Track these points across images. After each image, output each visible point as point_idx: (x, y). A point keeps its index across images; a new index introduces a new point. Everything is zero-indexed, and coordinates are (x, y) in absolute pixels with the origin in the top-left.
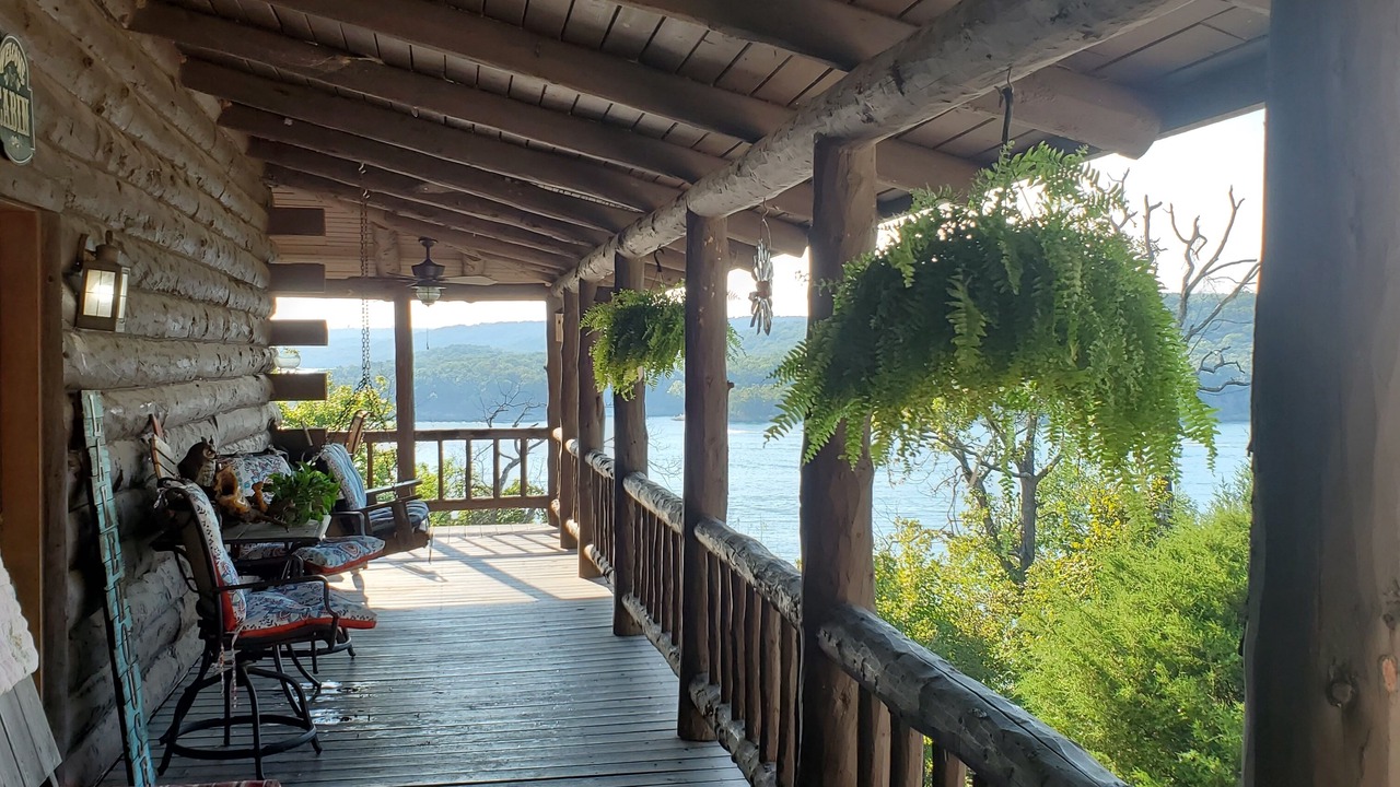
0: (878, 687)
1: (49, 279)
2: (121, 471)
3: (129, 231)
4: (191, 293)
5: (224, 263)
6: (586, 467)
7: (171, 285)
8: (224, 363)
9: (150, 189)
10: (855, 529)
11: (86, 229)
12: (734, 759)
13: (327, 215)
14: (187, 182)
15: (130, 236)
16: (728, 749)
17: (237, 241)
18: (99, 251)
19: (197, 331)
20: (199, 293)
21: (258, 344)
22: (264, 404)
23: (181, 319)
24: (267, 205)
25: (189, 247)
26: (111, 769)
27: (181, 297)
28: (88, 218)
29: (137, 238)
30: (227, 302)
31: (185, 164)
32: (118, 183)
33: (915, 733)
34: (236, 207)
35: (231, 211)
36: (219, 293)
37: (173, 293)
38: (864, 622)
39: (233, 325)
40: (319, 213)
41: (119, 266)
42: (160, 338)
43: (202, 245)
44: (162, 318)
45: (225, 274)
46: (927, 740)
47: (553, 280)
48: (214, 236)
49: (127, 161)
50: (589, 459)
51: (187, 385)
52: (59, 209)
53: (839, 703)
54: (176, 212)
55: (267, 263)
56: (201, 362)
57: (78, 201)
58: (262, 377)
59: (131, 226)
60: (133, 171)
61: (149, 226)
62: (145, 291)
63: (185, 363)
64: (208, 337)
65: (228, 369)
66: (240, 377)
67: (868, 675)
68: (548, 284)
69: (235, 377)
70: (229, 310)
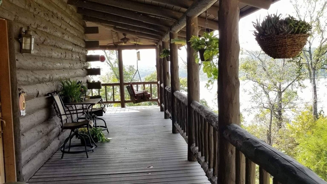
0: (241, 149)
1: (10, 39)
2: (38, 92)
3: (38, 28)
4: (60, 46)
5: (70, 39)
6: (165, 90)
7: (54, 44)
8: (72, 65)
9: (45, 18)
10: (234, 102)
11: (22, 26)
12: (202, 167)
13: (99, 29)
14: (58, 18)
15: (39, 30)
16: (200, 164)
17: (75, 34)
18: (26, 32)
19: (63, 56)
20: (64, 47)
21: (83, 61)
22: (86, 76)
23: (57, 53)
24: (84, 26)
25: (59, 34)
26: (39, 169)
27: (57, 47)
28: (24, 24)
29: (42, 31)
30: (72, 50)
31: (57, 13)
32: (34, 15)
33: (253, 163)
34: (74, 26)
35: (73, 27)
36: (70, 47)
37: (54, 46)
38: (237, 129)
39: (74, 56)
40: (97, 28)
41: (31, 36)
42: (51, 57)
43: (63, 34)
44: (51, 52)
45: (71, 42)
46: (257, 166)
47: (157, 44)
48: (67, 32)
49: (36, 9)
50: (166, 88)
51: (60, 70)
52: (13, 20)
53: (230, 153)
54: (54, 25)
55: (84, 41)
56: (64, 64)
57: (20, 18)
58: (84, 69)
59: (39, 27)
60: (39, 13)
61: (45, 28)
62: (45, 45)
63: (59, 64)
64: (66, 58)
65: (73, 67)
66: (77, 69)
67: (238, 145)
68: (156, 45)
69: (76, 69)
70: (73, 52)
